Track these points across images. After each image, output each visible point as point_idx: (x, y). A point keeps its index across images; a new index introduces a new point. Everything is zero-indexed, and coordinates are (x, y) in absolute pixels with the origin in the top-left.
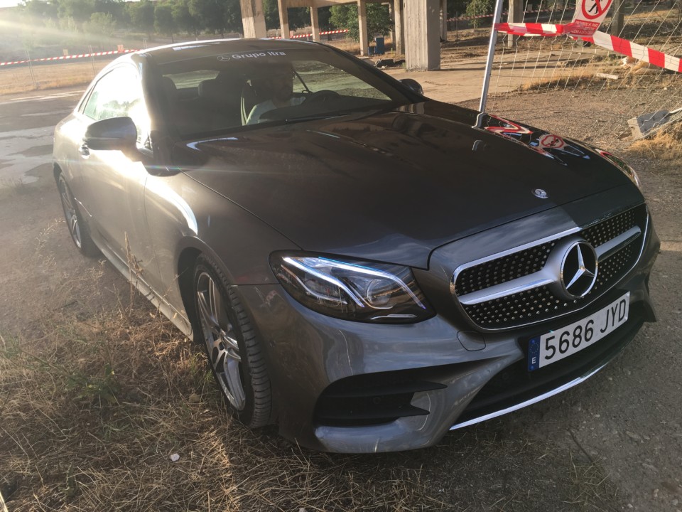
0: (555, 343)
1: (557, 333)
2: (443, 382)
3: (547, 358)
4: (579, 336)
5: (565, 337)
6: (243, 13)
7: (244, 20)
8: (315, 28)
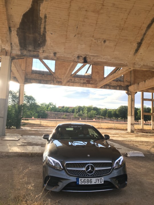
0: (83, 180)
1: (83, 179)
2: (62, 181)
3: (81, 183)
4: (88, 181)
5: (85, 180)
6: (128, 115)
7: (128, 117)
8: (152, 121)
